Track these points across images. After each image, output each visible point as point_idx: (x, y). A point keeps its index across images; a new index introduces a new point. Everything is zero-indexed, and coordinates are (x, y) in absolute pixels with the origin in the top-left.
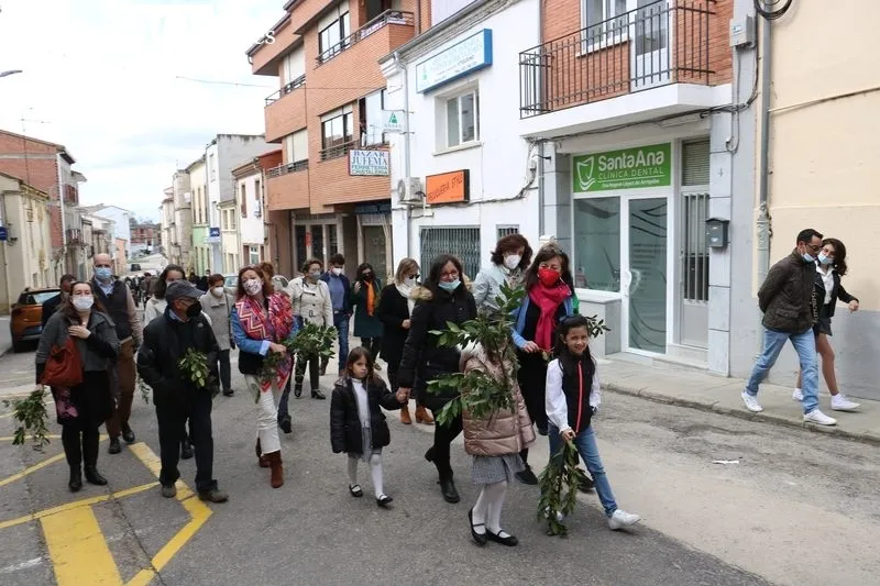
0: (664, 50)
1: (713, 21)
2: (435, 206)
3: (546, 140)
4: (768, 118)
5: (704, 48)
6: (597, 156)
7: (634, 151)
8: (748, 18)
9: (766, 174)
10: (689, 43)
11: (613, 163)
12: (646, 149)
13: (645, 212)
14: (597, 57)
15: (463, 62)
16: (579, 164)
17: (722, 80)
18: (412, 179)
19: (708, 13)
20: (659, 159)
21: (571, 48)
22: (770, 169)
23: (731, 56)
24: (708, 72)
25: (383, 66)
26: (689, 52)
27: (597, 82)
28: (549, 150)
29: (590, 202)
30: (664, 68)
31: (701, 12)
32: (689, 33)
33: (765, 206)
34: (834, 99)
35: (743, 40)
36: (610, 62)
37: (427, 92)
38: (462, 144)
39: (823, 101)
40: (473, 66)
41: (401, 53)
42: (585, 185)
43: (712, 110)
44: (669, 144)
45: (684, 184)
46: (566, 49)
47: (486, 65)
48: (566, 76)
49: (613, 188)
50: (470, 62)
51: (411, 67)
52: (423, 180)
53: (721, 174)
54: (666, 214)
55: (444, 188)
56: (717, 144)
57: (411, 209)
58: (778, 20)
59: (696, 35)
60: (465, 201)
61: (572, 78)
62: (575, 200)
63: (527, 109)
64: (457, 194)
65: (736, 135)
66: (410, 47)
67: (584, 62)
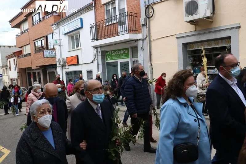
0: (125, 25)
1: (136, 18)
2: (69, 65)
3: (98, 47)
4: (150, 42)
5: (135, 25)
6: (111, 51)
7: (120, 50)
8: (144, 18)
9: (151, 55)
10: (131, 23)
11: (115, 53)
12: (123, 49)
13: (124, 65)
14: (109, 26)
15: (75, 26)
16: (107, 53)
17: (140, 33)
18: (62, 58)
19: (135, 16)
20: (126, 52)
21: (103, 24)
23: (141, 27)
24: (136, 31)
25: (52, 27)
26: (131, 26)
27: (110, 33)
28: (99, 50)
29: (110, 63)
30: (126, 30)
31: (133, 16)
32: (131, 21)
33: (151, 63)
34: (164, 37)
35: (143, 23)
36: (113, 28)
37: (65, 34)
38: (76, 48)
39: (162, 38)
40: (76, 28)
41: (57, 23)
42: (109, 59)
43: (137, 40)
44: (129, 48)
45: (133, 58)
47: (81, 28)
48: (102, 31)
49: (116, 59)
50: (77, 26)
51: (60, 27)
52: (65, 58)
53: (141, 55)
54: (129, 66)
55: (71, 61)
56: (139, 48)
57: (62, 66)
58: (151, 19)
59: (133, 22)
60: (78, 64)
61: (104, 31)
62: (107, 63)
63: (93, 39)
64: (76, 62)
65: (143, 46)
66: (60, 22)
67: (106, 27)
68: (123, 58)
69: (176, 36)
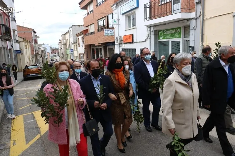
0: (178, 4)
2: (125, 43)
3: (151, 26)
4: (203, 21)
5: (188, 3)
6: (164, 30)
7: (172, 29)
9: (203, 35)
10: (184, 2)
11: (168, 32)
12: (176, 29)
13: (175, 44)
14: (164, 5)
15: (132, 6)
16: (160, 32)
17: (193, 11)
18: (119, 37)
20: (178, 31)
22: (204, 34)
23: (195, 5)
25: (112, 7)
26: (184, 4)
27: (164, 11)
28: (152, 29)
29: (162, 42)
30: (178, 8)
33: (202, 43)
34: (218, 16)
35: (197, 1)
36: (166, 7)
37: (123, 14)
38: (132, 27)
39: (216, 16)
40: (133, 8)
41: (117, 4)
42: (161, 38)
43: (190, 19)
44: (181, 27)
45: (184, 37)
46: (156, 3)
47: (137, 7)
48: (157, 10)
49: (168, 39)
51: (119, 7)
52: (122, 37)
53: (192, 35)
54: (180, 45)
55: (127, 39)
56: (191, 27)
57: (119, 44)
60: (132, 42)
61: (157, 11)
62: (159, 42)
63: (146, 19)
64: (131, 40)
65: (196, 25)
66: (119, 3)
67: (159, 7)
68: (175, 37)
69: (233, 15)
